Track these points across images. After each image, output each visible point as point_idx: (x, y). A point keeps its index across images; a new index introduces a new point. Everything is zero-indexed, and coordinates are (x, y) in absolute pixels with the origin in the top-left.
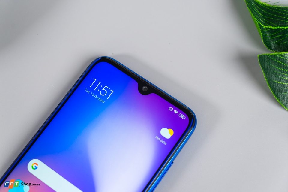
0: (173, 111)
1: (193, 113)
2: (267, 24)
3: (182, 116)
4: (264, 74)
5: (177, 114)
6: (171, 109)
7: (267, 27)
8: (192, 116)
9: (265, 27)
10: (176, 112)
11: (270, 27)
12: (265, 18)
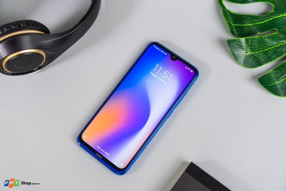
0: (187, 69)
1: (197, 70)
2: (234, 23)
3: (191, 71)
4: (230, 49)
5: (189, 70)
6: (186, 68)
7: (234, 25)
8: (196, 71)
9: (233, 25)
10: (189, 69)
11: (236, 25)
12: (234, 20)
